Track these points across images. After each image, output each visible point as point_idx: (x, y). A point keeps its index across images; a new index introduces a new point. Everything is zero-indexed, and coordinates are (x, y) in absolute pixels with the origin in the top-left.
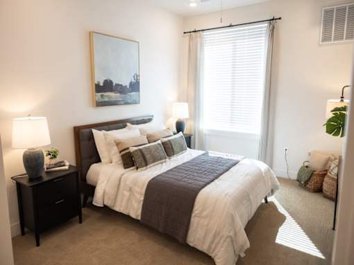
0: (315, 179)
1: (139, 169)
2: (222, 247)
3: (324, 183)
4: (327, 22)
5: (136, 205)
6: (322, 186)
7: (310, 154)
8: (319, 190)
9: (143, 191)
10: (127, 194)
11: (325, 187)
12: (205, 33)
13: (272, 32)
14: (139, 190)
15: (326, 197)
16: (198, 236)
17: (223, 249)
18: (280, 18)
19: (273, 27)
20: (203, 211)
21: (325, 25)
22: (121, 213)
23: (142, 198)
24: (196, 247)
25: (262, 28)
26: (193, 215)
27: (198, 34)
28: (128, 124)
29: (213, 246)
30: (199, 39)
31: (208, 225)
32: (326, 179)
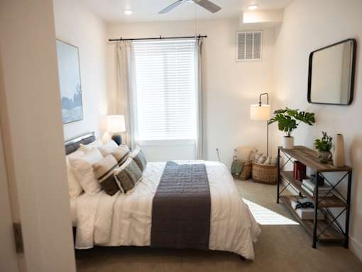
0: (246, 169)
1: (128, 192)
2: (246, 238)
3: (253, 171)
4: (241, 44)
5: (141, 231)
6: (251, 173)
7: (235, 150)
8: (249, 177)
9: (149, 213)
10: (127, 222)
11: (255, 173)
12: (134, 42)
13: (201, 47)
14: (143, 213)
15: (256, 181)
16: (219, 237)
17: (247, 241)
18: (206, 37)
19: (202, 43)
20: (220, 214)
21: (239, 46)
22: (122, 247)
23: (149, 221)
24: (218, 249)
25: (190, 43)
26: (212, 220)
27: (127, 42)
28: (81, 144)
29: (235, 242)
30: (129, 49)
31: (228, 224)
32: (254, 167)
